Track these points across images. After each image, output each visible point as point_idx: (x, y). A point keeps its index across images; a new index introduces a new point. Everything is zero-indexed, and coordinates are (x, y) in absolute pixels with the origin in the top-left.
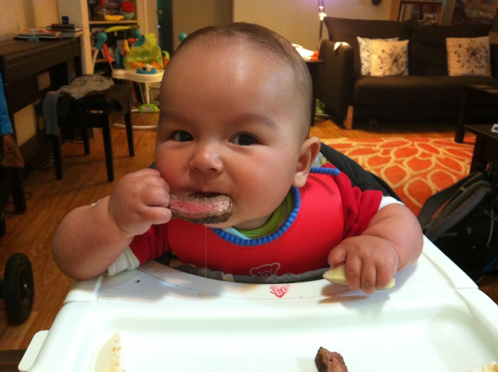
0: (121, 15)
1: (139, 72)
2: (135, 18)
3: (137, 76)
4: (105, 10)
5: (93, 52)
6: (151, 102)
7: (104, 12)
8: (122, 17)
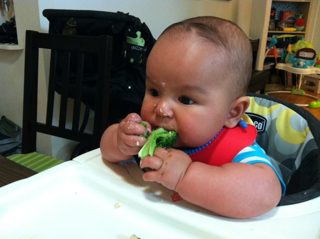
0: (295, 28)
1: (294, 66)
2: (304, 30)
3: (293, 69)
4: (284, 24)
5: (266, 50)
6: (301, 88)
7: (283, 25)
8: (295, 29)
